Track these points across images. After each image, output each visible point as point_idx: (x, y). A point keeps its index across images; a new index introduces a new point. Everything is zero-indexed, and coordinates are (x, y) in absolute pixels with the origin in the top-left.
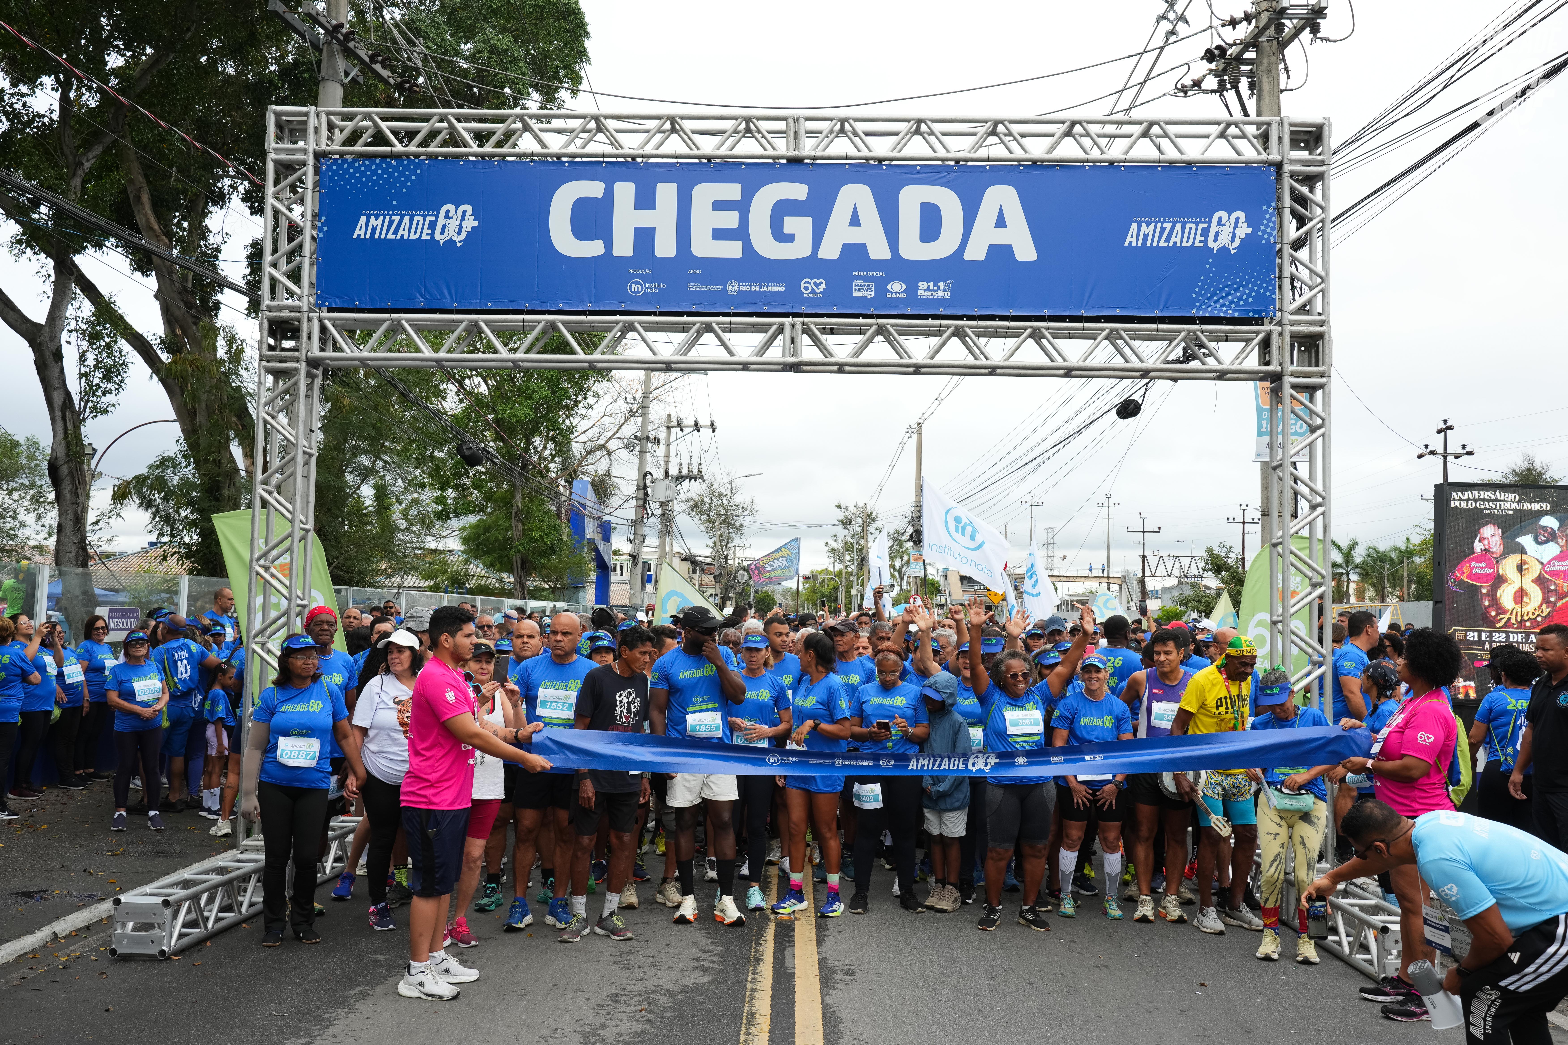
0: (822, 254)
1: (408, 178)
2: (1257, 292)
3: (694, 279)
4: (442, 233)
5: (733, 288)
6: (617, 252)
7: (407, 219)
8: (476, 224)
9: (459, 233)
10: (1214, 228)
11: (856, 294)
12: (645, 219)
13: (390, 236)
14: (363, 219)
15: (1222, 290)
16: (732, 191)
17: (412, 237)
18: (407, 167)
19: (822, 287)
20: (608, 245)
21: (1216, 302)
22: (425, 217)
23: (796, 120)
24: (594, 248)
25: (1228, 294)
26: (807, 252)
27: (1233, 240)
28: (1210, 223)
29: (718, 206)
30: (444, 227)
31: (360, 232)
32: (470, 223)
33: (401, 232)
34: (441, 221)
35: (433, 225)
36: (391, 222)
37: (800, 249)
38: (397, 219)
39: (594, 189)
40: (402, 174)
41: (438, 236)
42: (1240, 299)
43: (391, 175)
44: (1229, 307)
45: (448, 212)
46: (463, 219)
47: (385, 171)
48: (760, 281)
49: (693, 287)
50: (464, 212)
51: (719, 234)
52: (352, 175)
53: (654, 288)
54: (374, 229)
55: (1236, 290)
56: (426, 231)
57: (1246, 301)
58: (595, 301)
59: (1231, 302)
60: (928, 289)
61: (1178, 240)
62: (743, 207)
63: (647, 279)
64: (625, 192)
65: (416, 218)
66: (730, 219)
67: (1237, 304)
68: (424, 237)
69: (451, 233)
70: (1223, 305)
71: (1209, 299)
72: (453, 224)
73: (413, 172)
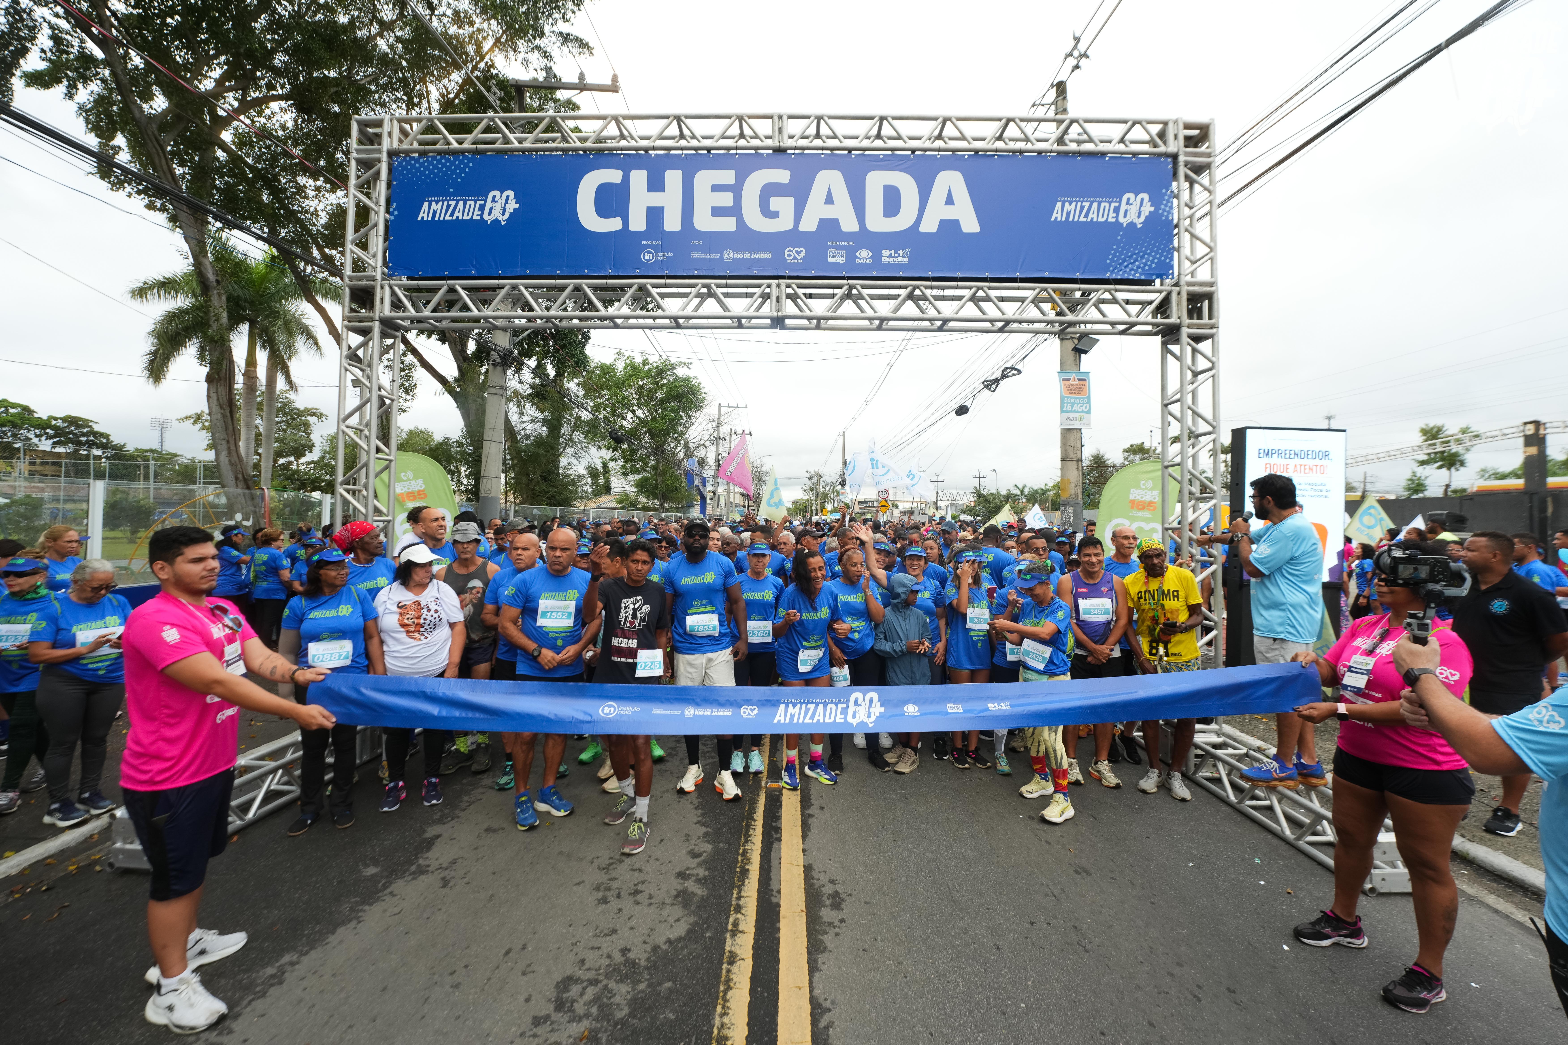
0: (802, 227)
1: (463, 170)
2: (1159, 259)
3: (696, 248)
4: (490, 214)
5: (728, 255)
6: (633, 227)
7: (461, 203)
8: (517, 206)
9: (503, 214)
10: (1123, 207)
11: (830, 260)
12: (656, 199)
13: (448, 218)
14: (426, 204)
15: (1131, 257)
16: (728, 177)
17: (465, 218)
18: (461, 162)
19: (803, 255)
20: (626, 222)
21: (1126, 267)
22: (475, 201)
23: (780, 118)
24: (614, 224)
25: (1136, 261)
26: (790, 226)
27: (1139, 217)
28: (1120, 202)
29: (716, 188)
30: (491, 209)
31: (424, 215)
32: (513, 205)
33: (456, 214)
34: (489, 204)
35: (482, 208)
36: (449, 206)
37: (784, 223)
38: (453, 203)
39: (614, 176)
40: (458, 167)
41: (486, 217)
42: (1145, 264)
43: (449, 168)
44: (1136, 271)
45: (494, 197)
46: (506, 202)
47: (444, 165)
48: (751, 250)
49: (696, 255)
50: (508, 197)
51: (717, 212)
52: (418, 170)
53: (663, 256)
54: (435, 213)
55: (1142, 257)
56: (477, 212)
57: (1150, 266)
58: (614, 267)
59: (1138, 267)
60: (890, 256)
61: (1095, 216)
62: (736, 190)
63: (657, 249)
64: (639, 178)
65: (469, 203)
66: (726, 200)
67: (1143, 269)
68: (475, 218)
69: (497, 214)
70: (1132, 270)
71: (1121, 264)
72: (498, 207)
73: (467, 165)
